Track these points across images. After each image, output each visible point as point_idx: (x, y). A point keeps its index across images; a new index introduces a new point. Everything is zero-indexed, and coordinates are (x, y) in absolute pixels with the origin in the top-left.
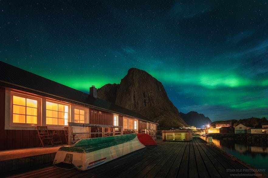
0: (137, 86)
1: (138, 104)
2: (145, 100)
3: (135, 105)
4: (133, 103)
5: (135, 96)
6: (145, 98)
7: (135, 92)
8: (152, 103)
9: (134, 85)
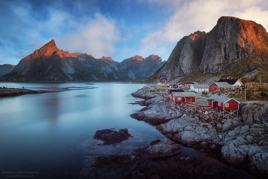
0: (228, 38)
1: (229, 57)
2: (237, 51)
3: (226, 58)
4: (223, 56)
5: (226, 49)
6: (238, 50)
7: (226, 44)
8: (247, 55)
9: (225, 37)
